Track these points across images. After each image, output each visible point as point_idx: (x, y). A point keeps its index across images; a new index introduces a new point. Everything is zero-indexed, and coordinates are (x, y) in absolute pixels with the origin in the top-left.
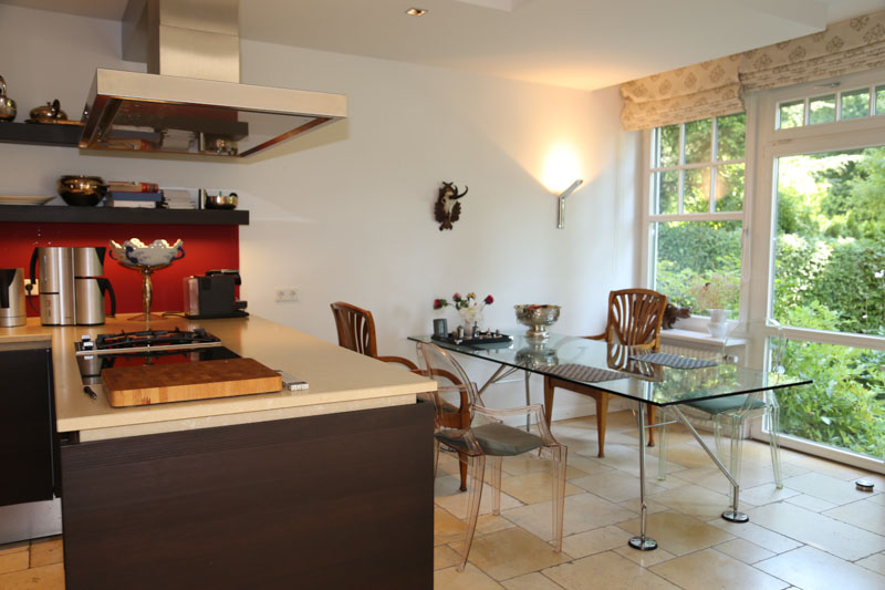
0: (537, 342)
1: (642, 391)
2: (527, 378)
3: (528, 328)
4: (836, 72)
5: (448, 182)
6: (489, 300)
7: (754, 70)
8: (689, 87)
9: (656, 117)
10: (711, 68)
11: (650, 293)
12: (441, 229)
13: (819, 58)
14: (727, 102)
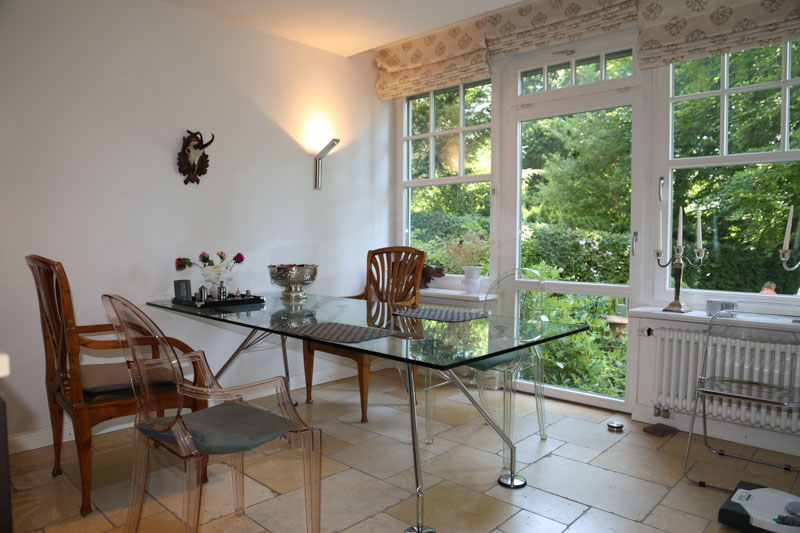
0: (293, 303)
1: (401, 349)
2: (283, 342)
3: (283, 289)
4: (574, 36)
5: (194, 131)
6: (239, 259)
7: (499, 36)
8: (439, 54)
9: (409, 85)
10: (459, 37)
11: (408, 250)
12: (186, 182)
13: (558, 23)
14: (475, 67)
